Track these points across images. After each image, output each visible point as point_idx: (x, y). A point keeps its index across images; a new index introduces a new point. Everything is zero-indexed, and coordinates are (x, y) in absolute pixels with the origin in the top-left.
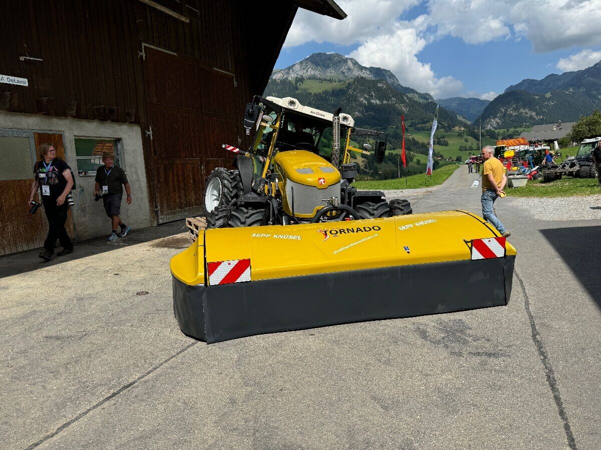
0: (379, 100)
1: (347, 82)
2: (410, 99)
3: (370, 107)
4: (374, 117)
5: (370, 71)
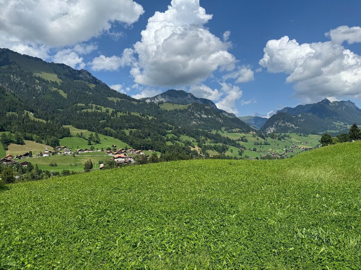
1: (188, 105)
2: (223, 115)
3: (201, 119)
4: (204, 125)
5: (201, 101)
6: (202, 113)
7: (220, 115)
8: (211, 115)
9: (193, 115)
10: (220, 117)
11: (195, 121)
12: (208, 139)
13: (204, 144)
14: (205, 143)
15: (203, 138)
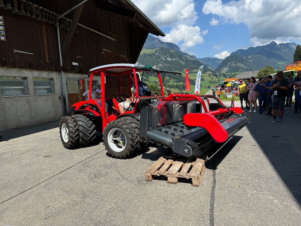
4: (169, 67)
7: (182, 58)
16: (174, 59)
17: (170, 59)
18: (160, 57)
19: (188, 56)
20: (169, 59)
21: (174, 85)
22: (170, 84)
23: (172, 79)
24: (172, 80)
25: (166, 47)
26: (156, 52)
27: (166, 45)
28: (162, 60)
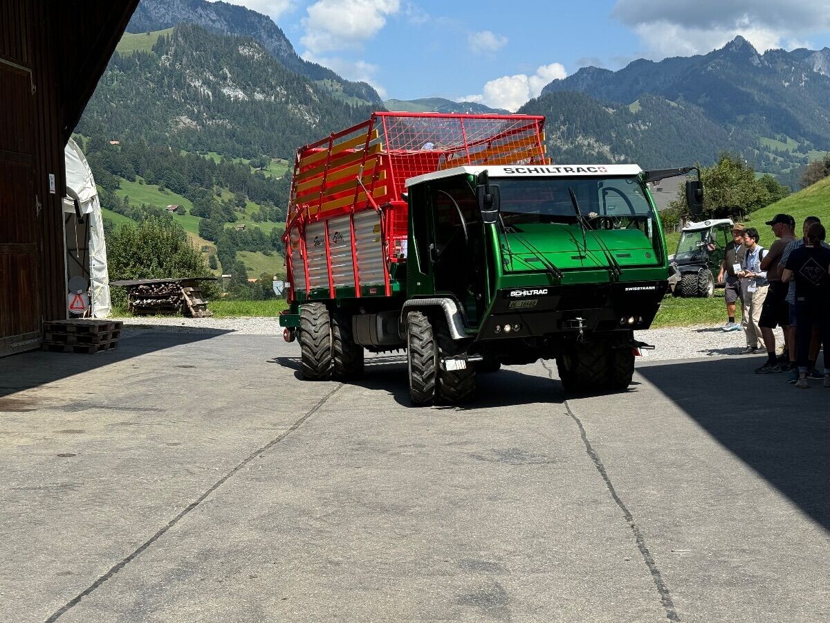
0: (244, 89)
1: (155, 35)
2: (323, 94)
3: (220, 106)
4: (232, 135)
5: (218, 13)
6: (225, 78)
7: (305, 90)
8: (268, 88)
9: (180, 84)
10: (306, 100)
11: (191, 115)
12: (247, 201)
13: (227, 226)
14: (233, 220)
15: (227, 195)
16: (259, 97)
17: (241, 94)
18: (181, 75)
19: (337, 86)
20: (233, 93)
21: (261, 235)
22: (238, 226)
23: (251, 199)
24: (253, 207)
25: (218, 25)
26: (161, 46)
27: (214, 16)
28: (195, 97)
